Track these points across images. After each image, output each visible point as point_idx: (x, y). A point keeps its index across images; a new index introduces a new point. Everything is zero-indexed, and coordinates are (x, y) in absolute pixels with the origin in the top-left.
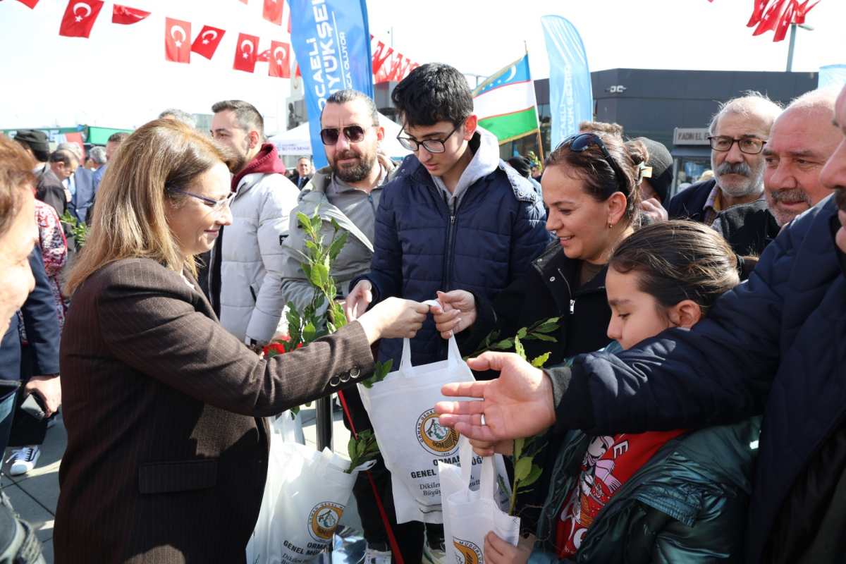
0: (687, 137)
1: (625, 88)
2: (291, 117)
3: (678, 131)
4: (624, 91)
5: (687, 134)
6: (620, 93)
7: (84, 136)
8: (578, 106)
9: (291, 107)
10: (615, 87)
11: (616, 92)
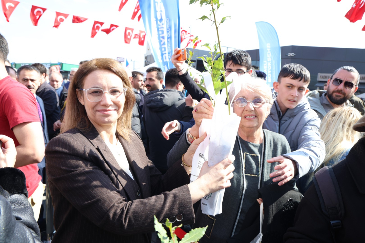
0: (324, 77)
1: (295, 54)
2: (145, 62)
3: (320, 75)
4: (294, 55)
5: (324, 76)
6: (292, 56)
7: (60, 67)
8: (274, 62)
9: (146, 58)
10: (290, 54)
11: (291, 56)
